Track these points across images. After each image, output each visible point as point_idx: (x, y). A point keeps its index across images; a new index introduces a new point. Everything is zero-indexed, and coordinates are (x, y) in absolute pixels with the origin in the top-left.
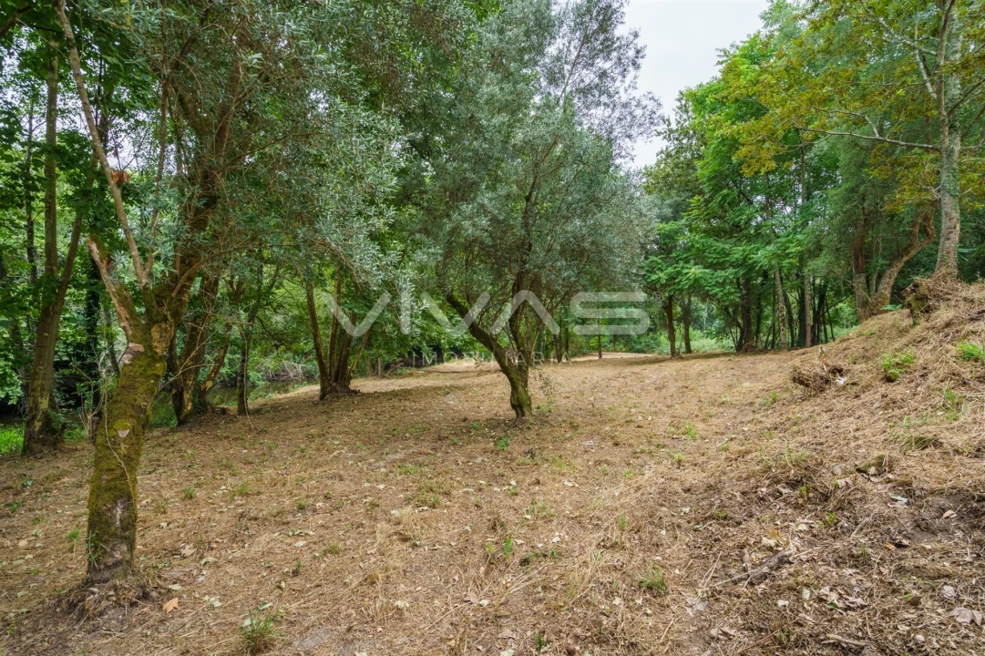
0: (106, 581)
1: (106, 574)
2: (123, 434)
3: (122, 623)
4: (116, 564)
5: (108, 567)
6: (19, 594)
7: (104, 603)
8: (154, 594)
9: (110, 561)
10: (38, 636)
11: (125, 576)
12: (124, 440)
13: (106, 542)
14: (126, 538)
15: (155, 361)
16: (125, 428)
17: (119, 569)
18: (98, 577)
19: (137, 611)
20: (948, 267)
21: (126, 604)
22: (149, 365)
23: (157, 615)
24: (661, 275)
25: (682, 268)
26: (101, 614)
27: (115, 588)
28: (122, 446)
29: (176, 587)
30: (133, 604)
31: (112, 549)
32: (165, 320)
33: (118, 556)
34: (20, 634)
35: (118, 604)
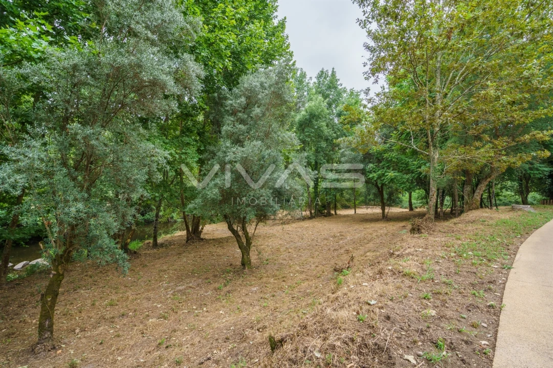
0: (42, 343)
1: (43, 341)
2: (49, 299)
3: (44, 356)
4: (46, 338)
5: (43, 339)
6: (26, 342)
7: (41, 350)
8: (57, 347)
9: (44, 337)
10: (23, 358)
11: (49, 341)
12: (49, 301)
13: (43, 332)
14: (49, 330)
15: (60, 276)
16: (49, 298)
17: (47, 340)
18: (40, 342)
19: (50, 353)
20: (430, 214)
21: (47, 350)
22: (58, 277)
23: (54, 355)
24: (375, 175)
25: (386, 172)
26: (39, 353)
27: (44, 346)
28: (49, 303)
29: (63, 346)
30: (49, 351)
31: (45, 334)
32: (63, 263)
33: (46, 336)
34: (19, 357)
35: (45, 350)
